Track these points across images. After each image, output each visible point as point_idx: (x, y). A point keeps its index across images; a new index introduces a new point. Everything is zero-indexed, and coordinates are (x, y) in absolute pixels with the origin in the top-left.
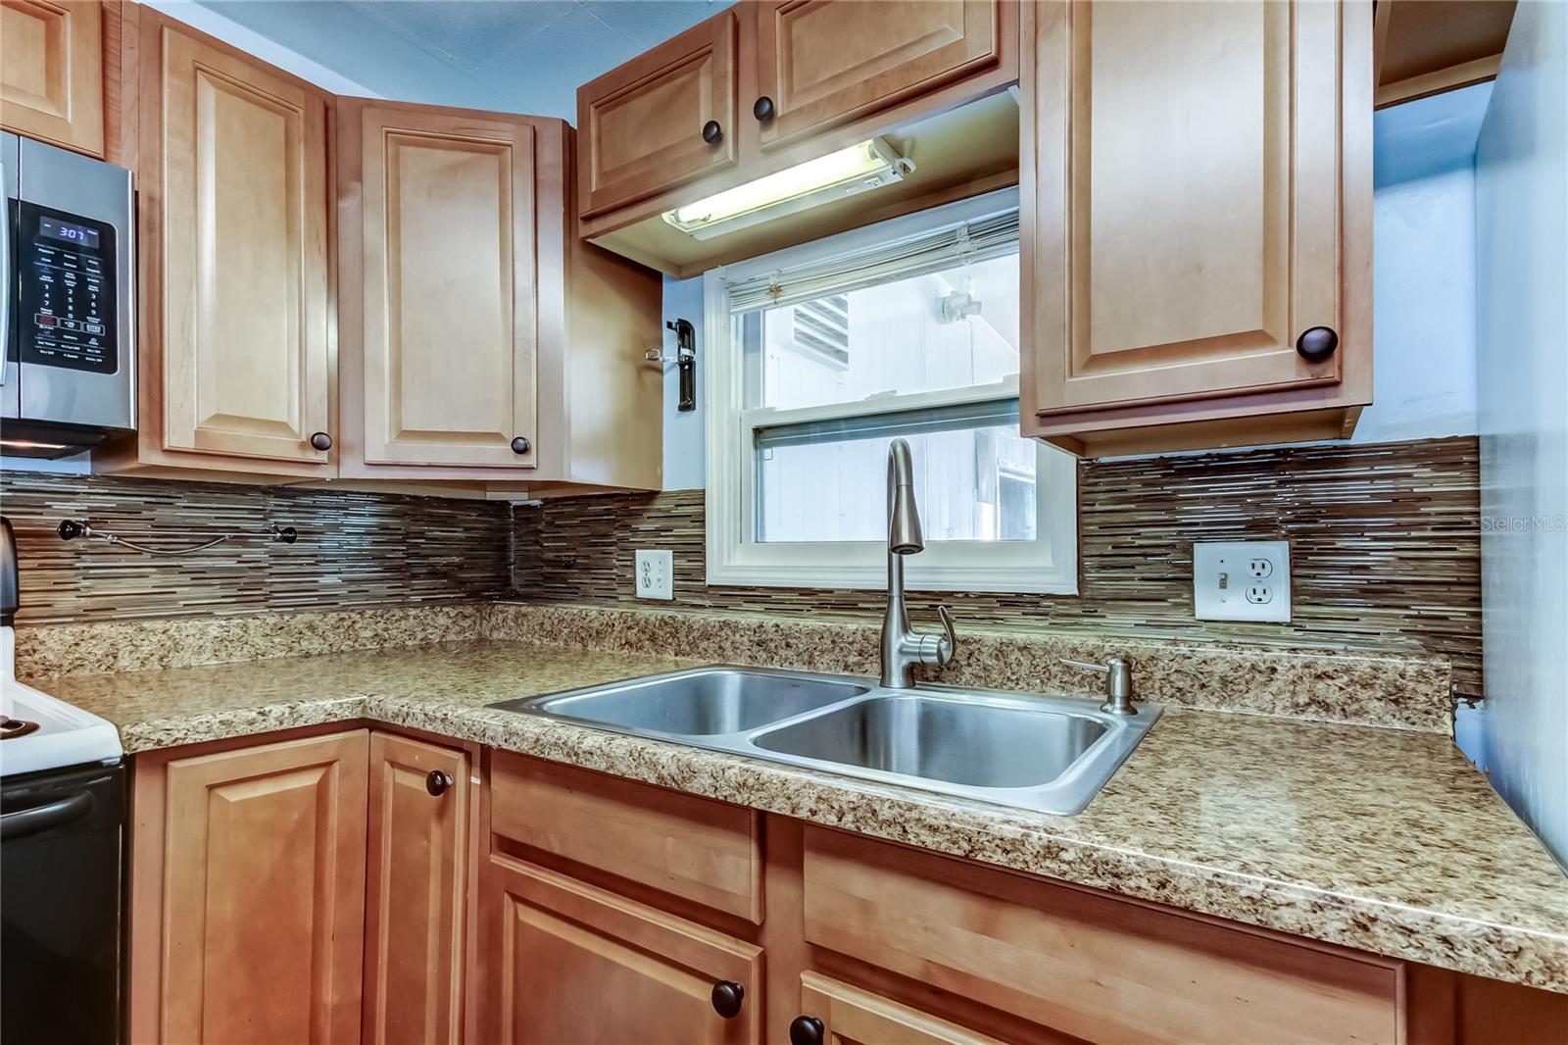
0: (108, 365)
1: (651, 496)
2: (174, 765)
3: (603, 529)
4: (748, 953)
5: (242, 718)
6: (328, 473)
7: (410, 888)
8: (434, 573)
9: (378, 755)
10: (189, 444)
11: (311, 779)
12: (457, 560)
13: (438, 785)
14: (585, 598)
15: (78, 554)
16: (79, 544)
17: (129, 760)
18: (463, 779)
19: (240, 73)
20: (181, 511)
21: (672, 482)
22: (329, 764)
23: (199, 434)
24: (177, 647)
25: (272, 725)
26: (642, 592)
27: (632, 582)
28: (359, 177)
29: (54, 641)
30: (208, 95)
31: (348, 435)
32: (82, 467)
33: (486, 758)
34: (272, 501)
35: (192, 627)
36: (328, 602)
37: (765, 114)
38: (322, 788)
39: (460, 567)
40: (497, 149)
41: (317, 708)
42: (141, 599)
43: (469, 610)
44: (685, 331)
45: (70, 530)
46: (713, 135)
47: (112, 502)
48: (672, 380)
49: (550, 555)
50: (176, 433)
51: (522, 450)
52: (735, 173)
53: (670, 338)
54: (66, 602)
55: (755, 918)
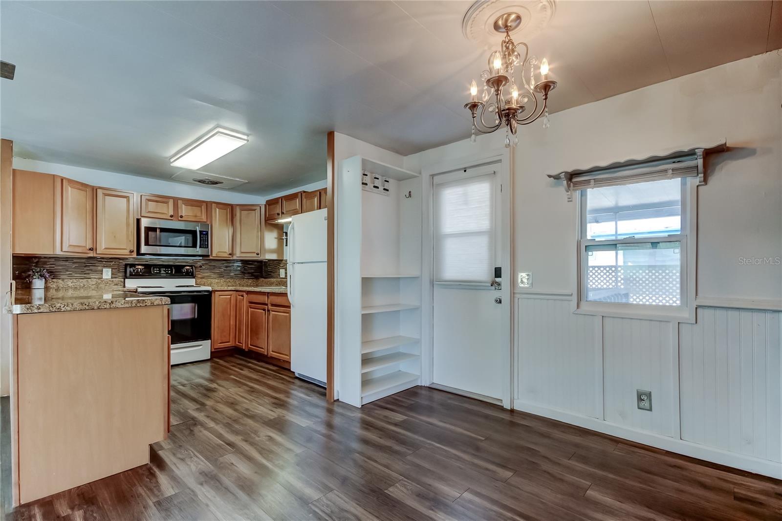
0: (207, 248)
1: (282, 260)
2: (216, 292)
3: (276, 266)
4: (266, 306)
5: (222, 288)
6: (231, 259)
7: (240, 310)
8: (249, 273)
9: (237, 294)
10: (215, 256)
11: (229, 297)
12: (253, 271)
13: (242, 296)
14: (274, 278)
15: (201, 270)
16: (201, 268)
17: (212, 291)
18: (245, 295)
19: (221, 206)
20: (213, 264)
21: (284, 259)
22: (231, 295)
23: (216, 254)
24: (212, 283)
25: (225, 289)
26: (281, 277)
27: (279, 275)
28: (236, 215)
29: (199, 281)
30: (217, 210)
31: (234, 252)
32: (201, 258)
33: (248, 293)
34: (224, 262)
35: (214, 280)
36: (232, 278)
37: (283, 213)
38: (231, 298)
39: (253, 272)
40: (255, 210)
41: (230, 288)
42: (207, 276)
43: (255, 280)
44: (286, 233)
45: (201, 267)
46: (278, 214)
47: (204, 263)
48: (285, 240)
49: (269, 270)
50: (214, 255)
51: (258, 254)
52: (282, 218)
53: (284, 234)
54: (200, 276)
55: (267, 303)
